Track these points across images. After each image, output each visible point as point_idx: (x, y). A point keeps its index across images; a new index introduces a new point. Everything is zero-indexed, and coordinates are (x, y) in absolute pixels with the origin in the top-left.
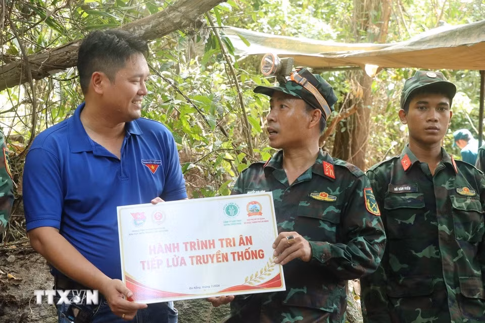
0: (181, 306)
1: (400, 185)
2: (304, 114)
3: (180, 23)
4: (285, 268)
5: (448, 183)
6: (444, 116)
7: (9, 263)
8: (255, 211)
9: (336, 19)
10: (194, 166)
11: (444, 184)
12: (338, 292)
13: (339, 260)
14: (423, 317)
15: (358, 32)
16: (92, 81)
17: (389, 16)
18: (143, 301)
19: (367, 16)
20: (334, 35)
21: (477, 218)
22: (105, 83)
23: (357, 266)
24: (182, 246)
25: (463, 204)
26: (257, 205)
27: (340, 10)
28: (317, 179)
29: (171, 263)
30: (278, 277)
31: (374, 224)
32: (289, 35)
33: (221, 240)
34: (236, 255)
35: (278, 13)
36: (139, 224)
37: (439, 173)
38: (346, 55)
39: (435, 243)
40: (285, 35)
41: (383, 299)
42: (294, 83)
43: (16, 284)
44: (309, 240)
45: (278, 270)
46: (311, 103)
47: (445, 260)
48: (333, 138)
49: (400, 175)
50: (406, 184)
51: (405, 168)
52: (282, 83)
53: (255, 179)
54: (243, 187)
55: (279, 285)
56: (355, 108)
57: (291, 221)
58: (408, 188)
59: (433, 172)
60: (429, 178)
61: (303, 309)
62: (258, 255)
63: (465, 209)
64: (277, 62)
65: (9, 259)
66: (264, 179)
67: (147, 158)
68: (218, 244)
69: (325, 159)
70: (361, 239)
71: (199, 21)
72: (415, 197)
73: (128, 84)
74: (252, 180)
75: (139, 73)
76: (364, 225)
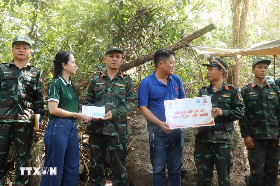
0: (184, 129)
1: (251, 92)
2: (218, 71)
3: (182, 46)
4: (215, 118)
5: (267, 91)
6: (266, 70)
7: (135, 117)
8: (205, 102)
9: (227, 41)
10: (186, 88)
11: (265, 91)
12: (231, 124)
13: (231, 115)
14: (258, 131)
15: (234, 45)
16: (159, 64)
17: (244, 40)
18: (172, 128)
19: (237, 40)
20: (227, 46)
21: (276, 101)
22: (163, 64)
23: (237, 116)
24: (183, 112)
25: (272, 97)
26: (206, 100)
27: (228, 39)
28: (224, 91)
29: (180, 117)
30: (212, 121)
31: (241, 103)
32: (212, 47)
33: (195, 110)
34: (200, 115)
35: (209, 40)
36: (171, 106)
37: (264, 88)
38: (231, 53)
39: (263, 109)
40: (211, 47)
41: (246, 126)
42: (214, 62)
43: (137, 123)
44: (222, 109)
45: (212, 119)
46: (220, 68)
47: (265, 114)
48: (227, 77)
49: (251, 89)
50: (253, 92)
51: (253, 87)
52: (211, 62)
53: (204, 91)
54: (200, 94)
55: (213, 124)
56: (234, 68)
57: (216, 103)
58: (254, 93)
59: (262, 87)
60: (261, 89)
61: (221, 129)
62: (206, 115)
63: (272, 99)
64: (209, 56)
65: (134, 116)
66: (207, 91)
67: (174, 85)
68: (194, 111)
69: (225, 84)
70: (238, 108)
71: (188, 45)
72: (256, 96)
73: (170, 64)
74: (203, 92)
75: (173, 61)
76: (238, 104)
